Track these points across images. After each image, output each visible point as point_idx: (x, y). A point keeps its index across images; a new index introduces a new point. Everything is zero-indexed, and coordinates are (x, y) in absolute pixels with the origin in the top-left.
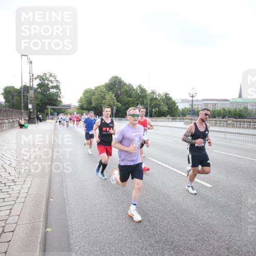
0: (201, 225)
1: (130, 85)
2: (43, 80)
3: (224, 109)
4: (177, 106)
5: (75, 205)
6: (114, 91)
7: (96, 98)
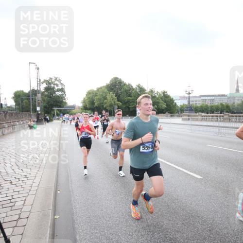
1: (129, 85)
2: (50, 83)
3: (222, 104)
4: (176, 103)
6: (115, 91)
7: (98, 99)
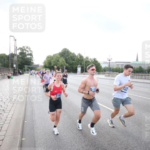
0: (112, 135)
1: (73, 53)
2: (23, 50)
4: (101, 66)
5: (39, 124)
6: (64, 57)
7: (54, 61)
